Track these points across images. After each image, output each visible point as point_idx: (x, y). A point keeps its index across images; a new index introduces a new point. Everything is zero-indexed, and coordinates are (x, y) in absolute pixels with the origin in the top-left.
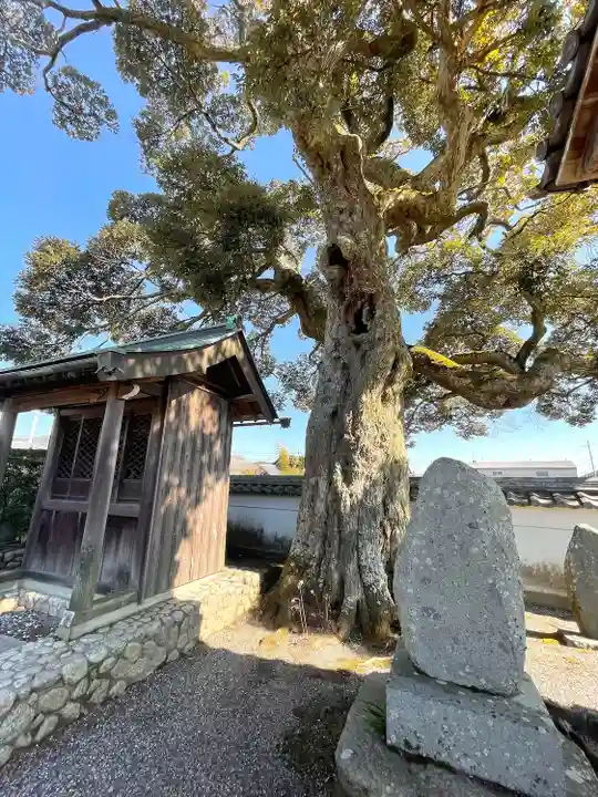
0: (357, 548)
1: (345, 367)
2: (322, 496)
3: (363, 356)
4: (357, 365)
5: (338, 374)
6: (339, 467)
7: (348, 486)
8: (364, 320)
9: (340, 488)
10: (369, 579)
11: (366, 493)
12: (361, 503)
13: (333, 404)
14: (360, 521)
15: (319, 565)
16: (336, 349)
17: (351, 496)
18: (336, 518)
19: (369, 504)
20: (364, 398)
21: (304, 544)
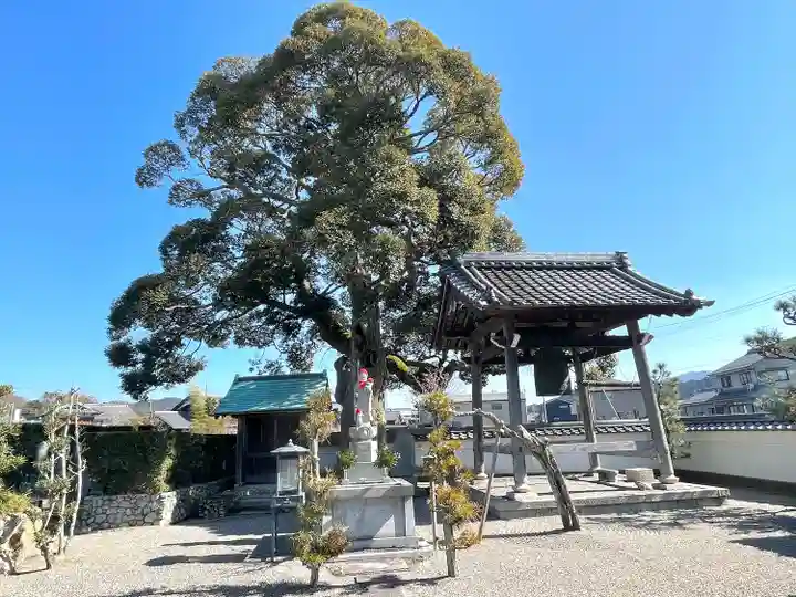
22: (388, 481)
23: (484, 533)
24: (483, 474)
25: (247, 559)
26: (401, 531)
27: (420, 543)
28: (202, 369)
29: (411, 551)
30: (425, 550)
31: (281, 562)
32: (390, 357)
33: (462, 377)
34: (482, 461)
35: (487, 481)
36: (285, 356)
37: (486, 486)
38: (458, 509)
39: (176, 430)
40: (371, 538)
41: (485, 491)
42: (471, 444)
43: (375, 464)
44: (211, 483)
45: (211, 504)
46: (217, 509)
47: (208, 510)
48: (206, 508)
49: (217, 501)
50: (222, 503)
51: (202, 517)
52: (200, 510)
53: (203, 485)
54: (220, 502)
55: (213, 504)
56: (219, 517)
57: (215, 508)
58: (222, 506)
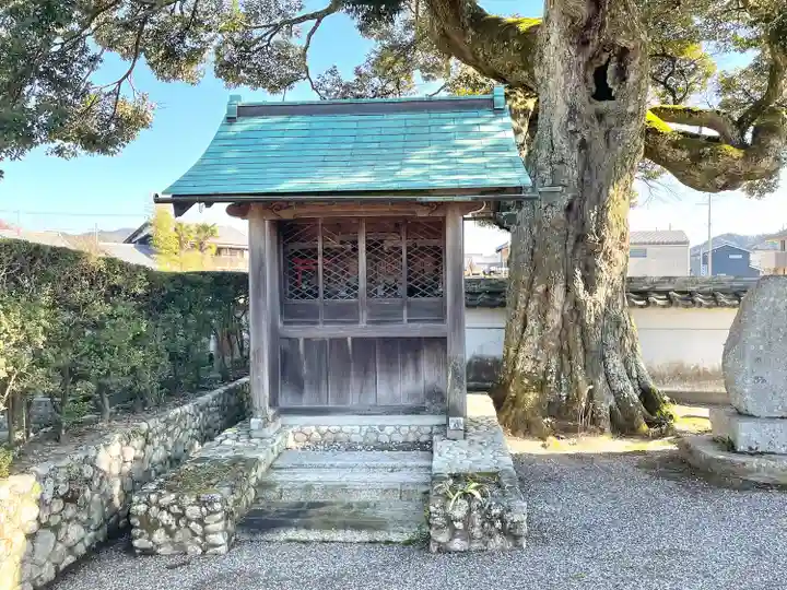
0: (604, 358)
1: (583, 145)
2: (558, 305)
3: (607, 133)
4: (600, 144)
5: (575, 156)
6: (579, 273)
7: (591, 294)
8: (609, 82)
9: (582, 297)
10: (620, 386)
11: (609, 301)
12: (605, 313)
13: (570, 196)
14: (604, 331)
15: (558, 378)
16: (570, 119)
17: (595, 305)
18: (578, 330)
19: (612, 313)
20: (611, 191)
21: (534, 359)
44: (178, 410)
45: (175, 509)
46: (199, 527)
47: (167, 528)
48: (157, 521)
49: (198, 498)
50: (218, 506)
51: (147, 553)
52: (141, 527)
53: (152, 422)
54: (210, 504)
55: (184, 510)
56: (204, 552)
57: (189, 520)
58: (219, 516)
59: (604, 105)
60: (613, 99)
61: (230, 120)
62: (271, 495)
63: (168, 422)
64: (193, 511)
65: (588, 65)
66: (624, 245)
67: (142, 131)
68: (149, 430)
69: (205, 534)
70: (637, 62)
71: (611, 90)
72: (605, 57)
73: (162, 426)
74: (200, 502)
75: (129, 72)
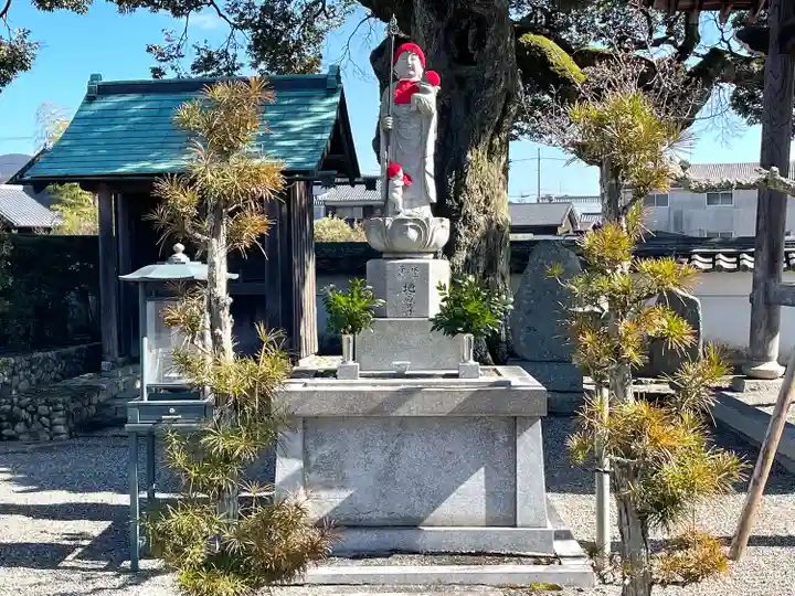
3: (468, 99)
8: (470, 48)
20: (469, 156)
22: (473, 373)
23: (752, 531)
24: (772, 366)
25: (70, 561)
26: (504, 510)
27: (560, 547)
28: (24, 68)
29: (527, 568)
30: (571, 566)
31: (155, 572)
32: (530, 38)
33: (739, 104)
34: (772, 330)
35: (780, 381)
36: (245, 37)
37: (774, 398)
38: (670, 470)
39: (22, 229)
40: (413, 524)
41: (770, 411)
42: (744, 284)
43: (438, 323)
44: (41, 354)
45: (31, 408)
46: (47, 420)
47: (26, 421)
48: (18, 416)
49: (47, 400)
50: (60, 406)
51: (11, 438)
52: (6, 421)
53: (18, 358)
54: (56, 404)
55: (37, 408)
56: (51, 439)
57: (40, 416)
58: (61, 413)
59: (464, 70)
60: (475, 63)
61: (90, 99)
62: (108, 412)
63: (32, 362)
64: (43, 409)
65: (447, 31)
66: (488, 209)
67: (20, 73)
68: (15, 364)
69: (52, 425)
70: (493, 29)
71: (473, 55)
72: (465, 23)
73: (27, 364)
74: (48, 404)
75: (5, 11)
